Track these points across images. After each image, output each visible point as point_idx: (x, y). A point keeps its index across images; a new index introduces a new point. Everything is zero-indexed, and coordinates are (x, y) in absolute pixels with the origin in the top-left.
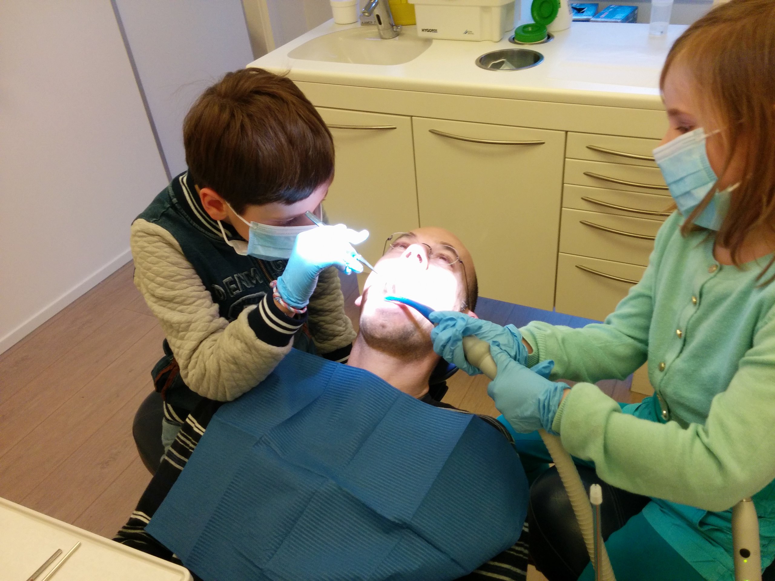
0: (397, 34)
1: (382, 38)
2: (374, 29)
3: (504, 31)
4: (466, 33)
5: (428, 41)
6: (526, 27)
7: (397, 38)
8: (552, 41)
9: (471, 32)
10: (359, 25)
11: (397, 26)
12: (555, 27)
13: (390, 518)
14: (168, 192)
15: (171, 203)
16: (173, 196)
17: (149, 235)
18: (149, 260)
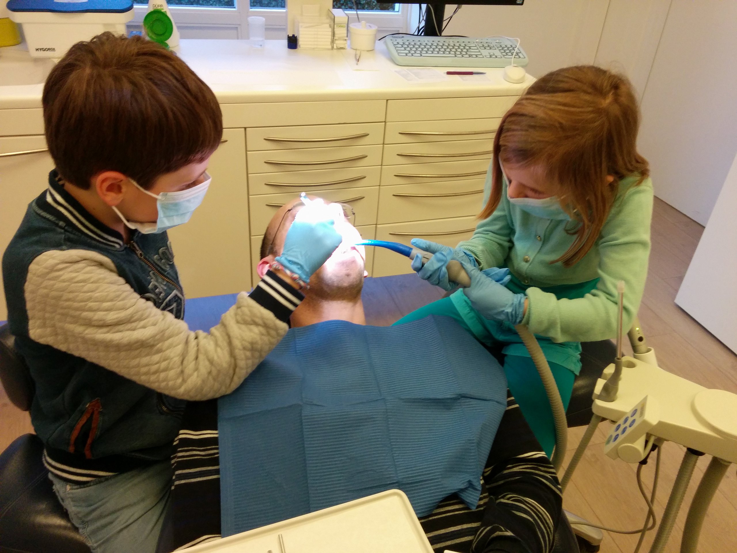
13: (448, 397)
14: (45, 218)
15: (61, 227)
16: (56, 220)
17: (73, 264)
18: (85, 289)
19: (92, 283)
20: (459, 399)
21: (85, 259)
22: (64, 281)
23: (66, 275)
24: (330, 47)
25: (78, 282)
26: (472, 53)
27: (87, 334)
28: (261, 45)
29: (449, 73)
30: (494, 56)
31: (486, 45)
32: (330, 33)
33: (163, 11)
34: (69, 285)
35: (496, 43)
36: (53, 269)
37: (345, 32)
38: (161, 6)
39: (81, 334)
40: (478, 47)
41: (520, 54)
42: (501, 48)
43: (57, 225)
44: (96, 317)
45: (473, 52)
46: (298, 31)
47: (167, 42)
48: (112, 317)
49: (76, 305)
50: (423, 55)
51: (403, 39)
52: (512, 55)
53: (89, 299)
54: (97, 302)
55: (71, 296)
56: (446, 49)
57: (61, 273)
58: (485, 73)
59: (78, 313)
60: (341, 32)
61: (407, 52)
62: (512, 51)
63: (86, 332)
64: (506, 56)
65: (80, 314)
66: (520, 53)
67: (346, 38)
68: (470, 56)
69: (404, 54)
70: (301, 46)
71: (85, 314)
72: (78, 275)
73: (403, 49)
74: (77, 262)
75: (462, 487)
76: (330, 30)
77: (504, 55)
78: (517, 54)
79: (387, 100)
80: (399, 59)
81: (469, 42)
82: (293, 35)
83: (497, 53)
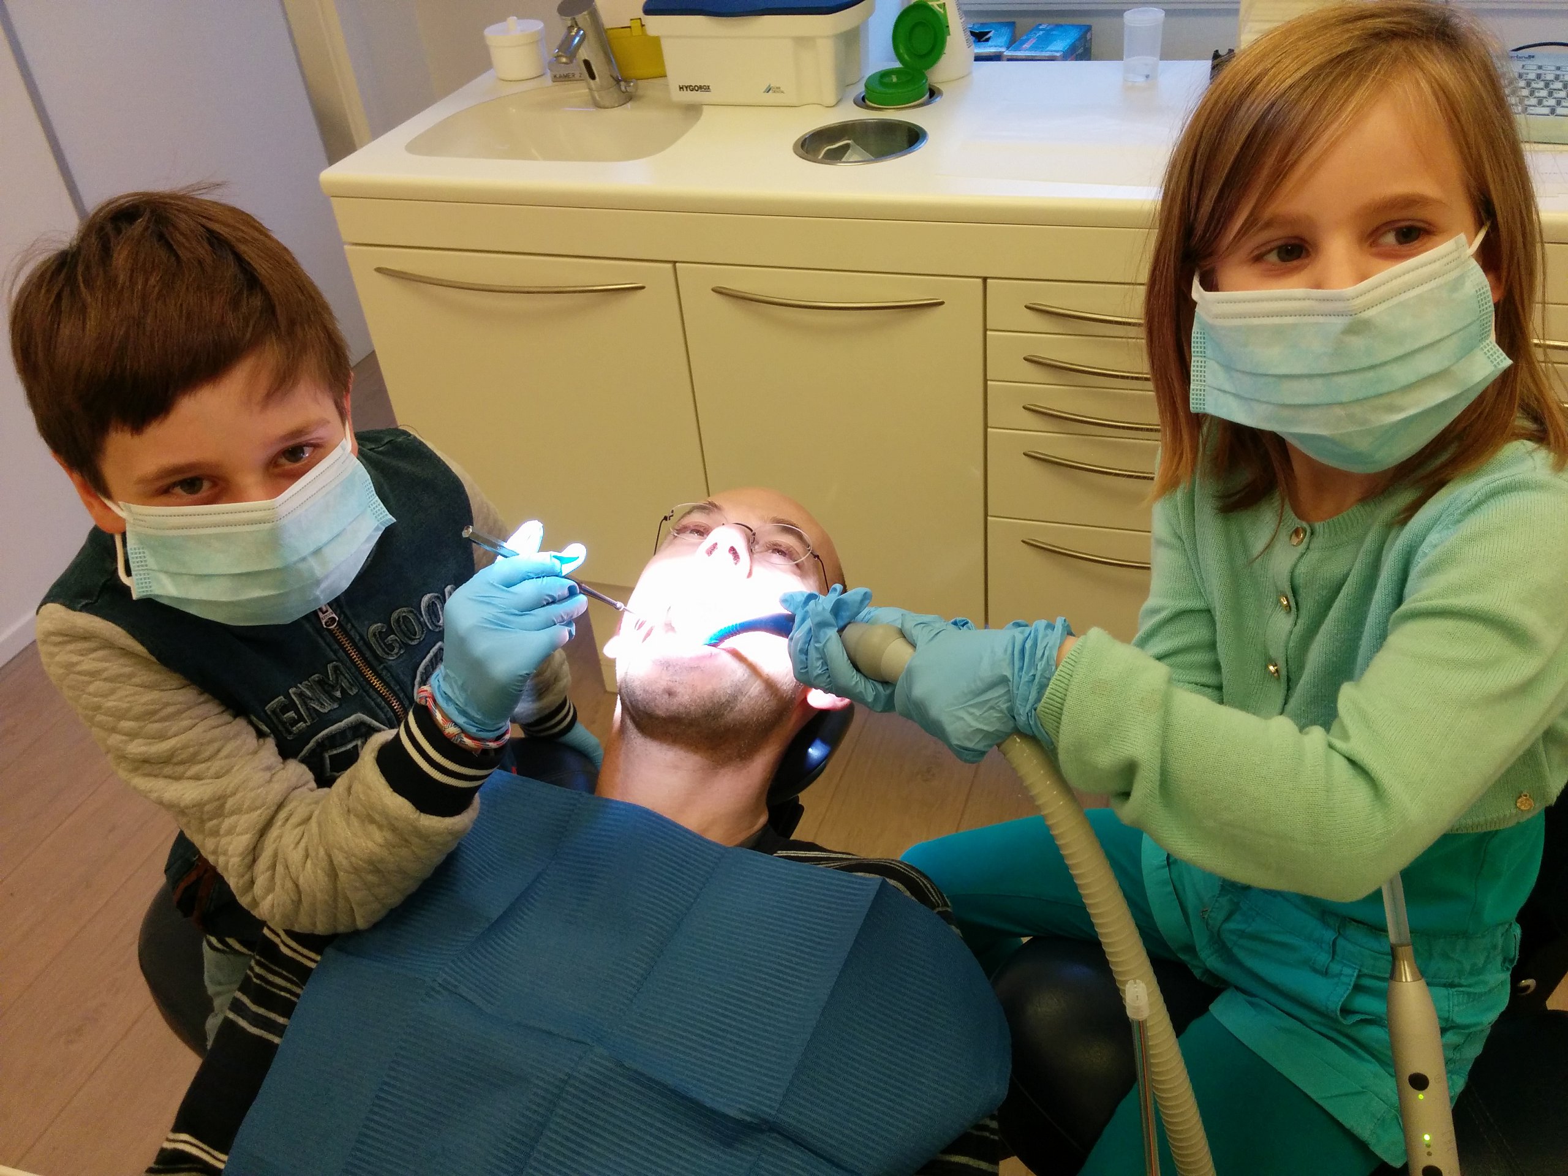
0: (629, 98)
1: (598, 105)
2: (580, 89)
3: (843, 85)
4: (768, 90)
5: (693, 111)
6: (885, 74)
7: (629, 105)
8: (938, 100)
9: (779, 88)
10: (548, 80)
11: (627, 81)
12: (941, 73)
17: (75, 640)
23: (63, 656)
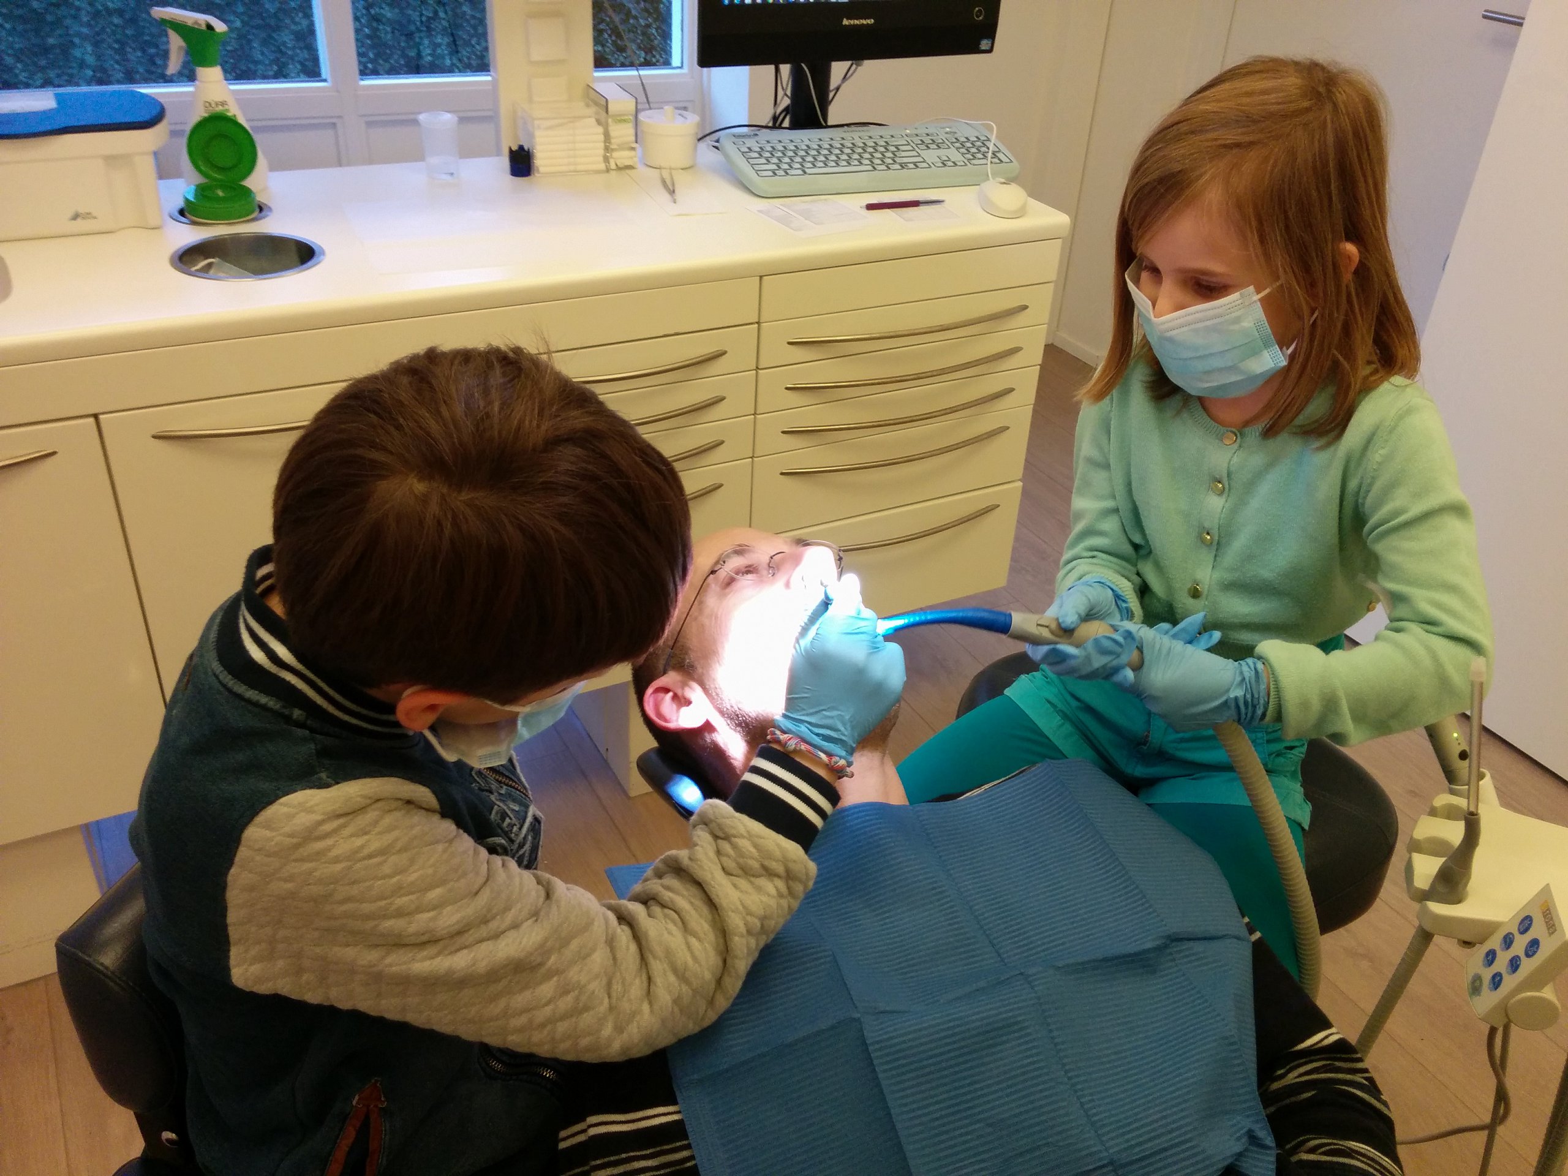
4: (76, 217)
6: (205, 189)
8: (266, 214)
9: (90, 213)
13: (1149, 945)
14: (256, 704)
15: (301, 725)
16: (284, 707)
17: (351, 817)
18: (387, 869)
19: (400, 851)
20: (1166, 946)
21: (378, 800)
22: (337, 860)
23: (343, 846)
24: (602, 166)
25: (370, 856)
26: (905, 160)
27: (391, 965)
28: (452, 174)
29: (871, 207)
30: (950, 164)
31: (927, 140)
32: (602, 137)
33: (229, 114)
34: (350, 867)
35: (947, 133)
36: (310, 835)
37: (632, 131)
38: (223, 104)
39: (374, 965)
40: (914, 146)
41: (1000, 155)
42: (958, 145)
43: (288, 719)
44: (413, 928)
45: (906, 157)
46: (531, 136)
47: (249, 183)
48: (449, 918)
49: (367, 907)
50: (808, 171)
51: (757, 138)
52: (985, 157)
53: (398, 890)
54: (412, 893)
55: (355, 891)
56: (852, 155)
57: (329, 842)
58: (943, 201)
59: (370, 924)
60: (623, 133)
61: (774, 167)
62: (984, 149)
63: (388, 960)
64: (973, 162)
65: (376, 926)
66: (999, 151)
67: (635, 145)
68: (903, 166)
69: (771, 173)
70: (542, 169)
71: (388, 924)
72: (369, 841)
73: (763, 161)
74: (363, 809)
75: (1238, 1148)
76: (600, 130)
77: (969, 160)
78: (994, 153)
79: (761, 277)
80: (761, 183)
81: (892, 136)
82: (521, 148)
83: (954, 155)
